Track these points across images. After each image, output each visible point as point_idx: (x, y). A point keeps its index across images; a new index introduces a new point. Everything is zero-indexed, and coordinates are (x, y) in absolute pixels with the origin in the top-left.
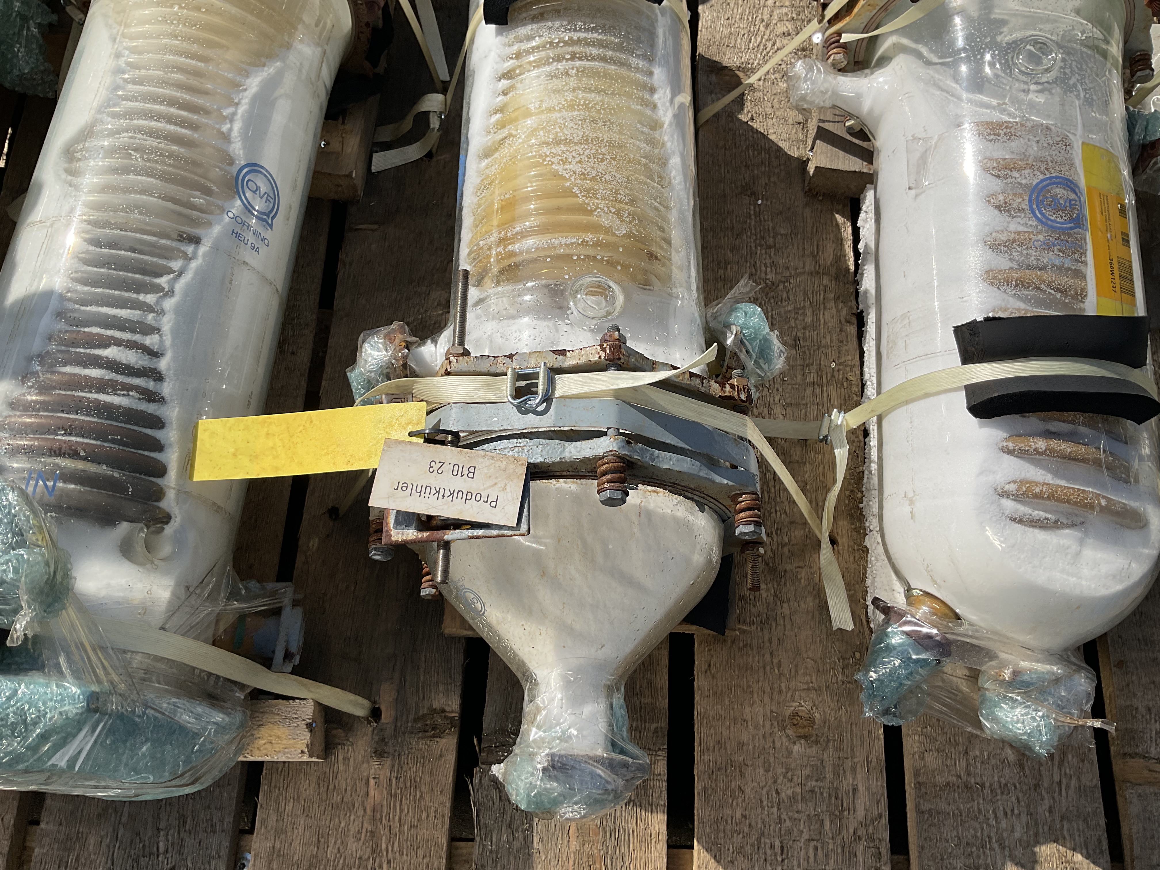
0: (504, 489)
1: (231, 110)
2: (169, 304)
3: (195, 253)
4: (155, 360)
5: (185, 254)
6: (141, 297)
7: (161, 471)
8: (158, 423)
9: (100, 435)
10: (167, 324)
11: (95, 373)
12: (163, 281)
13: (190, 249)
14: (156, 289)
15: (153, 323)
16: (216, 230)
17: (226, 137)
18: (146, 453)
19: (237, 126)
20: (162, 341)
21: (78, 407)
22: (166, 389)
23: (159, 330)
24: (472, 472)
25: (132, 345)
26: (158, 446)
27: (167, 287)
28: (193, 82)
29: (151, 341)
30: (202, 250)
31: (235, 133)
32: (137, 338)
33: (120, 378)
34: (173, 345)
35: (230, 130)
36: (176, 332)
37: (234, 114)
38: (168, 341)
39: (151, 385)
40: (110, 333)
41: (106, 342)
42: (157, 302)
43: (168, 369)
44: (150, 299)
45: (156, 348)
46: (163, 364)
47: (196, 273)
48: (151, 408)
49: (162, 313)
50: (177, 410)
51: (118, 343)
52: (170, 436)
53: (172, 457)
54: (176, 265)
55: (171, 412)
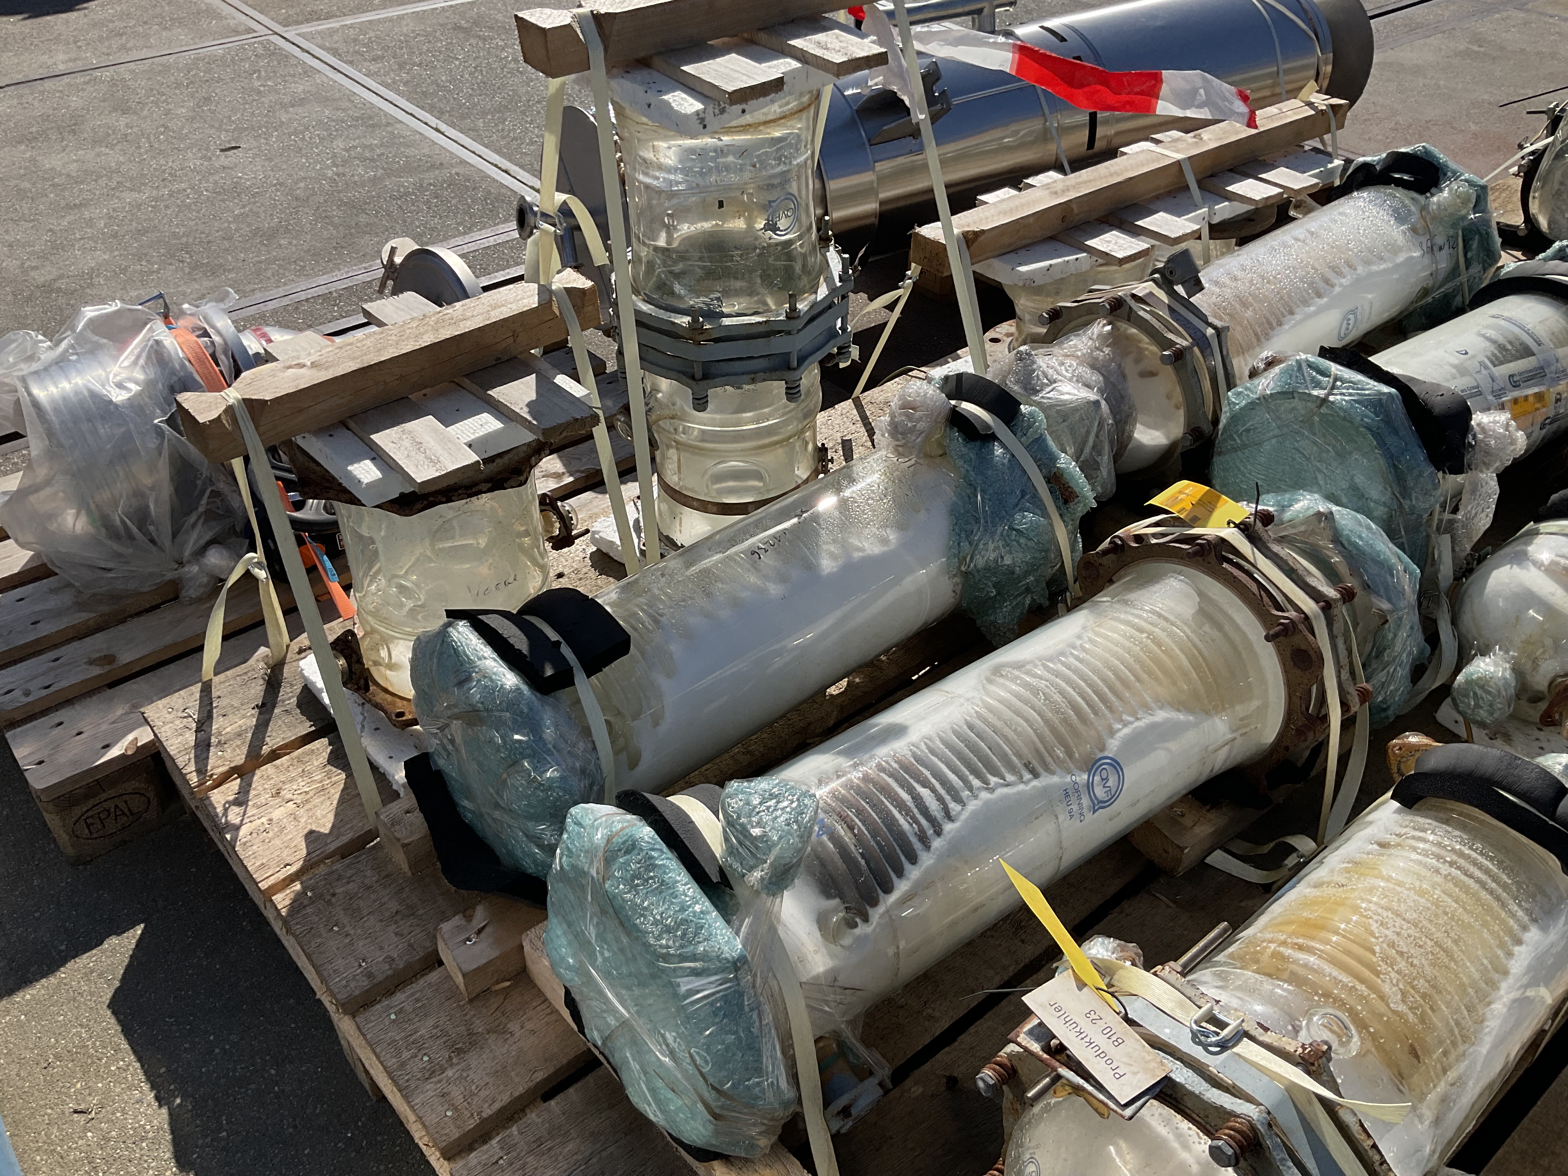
0: (1135, 1073)
1: (1131, 719)
2: (984, 795)
3: (1029, 781)
5: (1021, 777)
6: (971, 777)
7: (888, 889)
8: (913, 859)
9: (874, 833)
10: (973, 805)
12: (993, 780)
13: (1027, 776)
16: (1055, 779)
17: (1112, 733)
18: (889, 870)
19: (1126, 731)
20: (960, 813)
21: (876, 806)
22: (937, 843)
24: (1118, 1042)
25: (940, 799)
26: (900, 873)
27: (992, 785)
28: (1118, 685)
29: (953, 806)
30: (1035, 783)
31: (1120, 734)
32: (947, 798)
33: (915, 811)
34: (966, 820)
35: (1120, 730)
37: (1131, 723)
38: (965, 816)
39: (930, 832)
41: (925, 784)
42: (979, 789)
43: (949, 833)
44: (976, 783)
45: (953, 813)
46: (948, 827)
47: (1019, 793)
48: (917, 845)
49: (976, 797)
50: (932, 861)
51: (933, 790)
52: (914, 873)
53: (902, 887)
54: (1010, 778)
55: (927, 860)
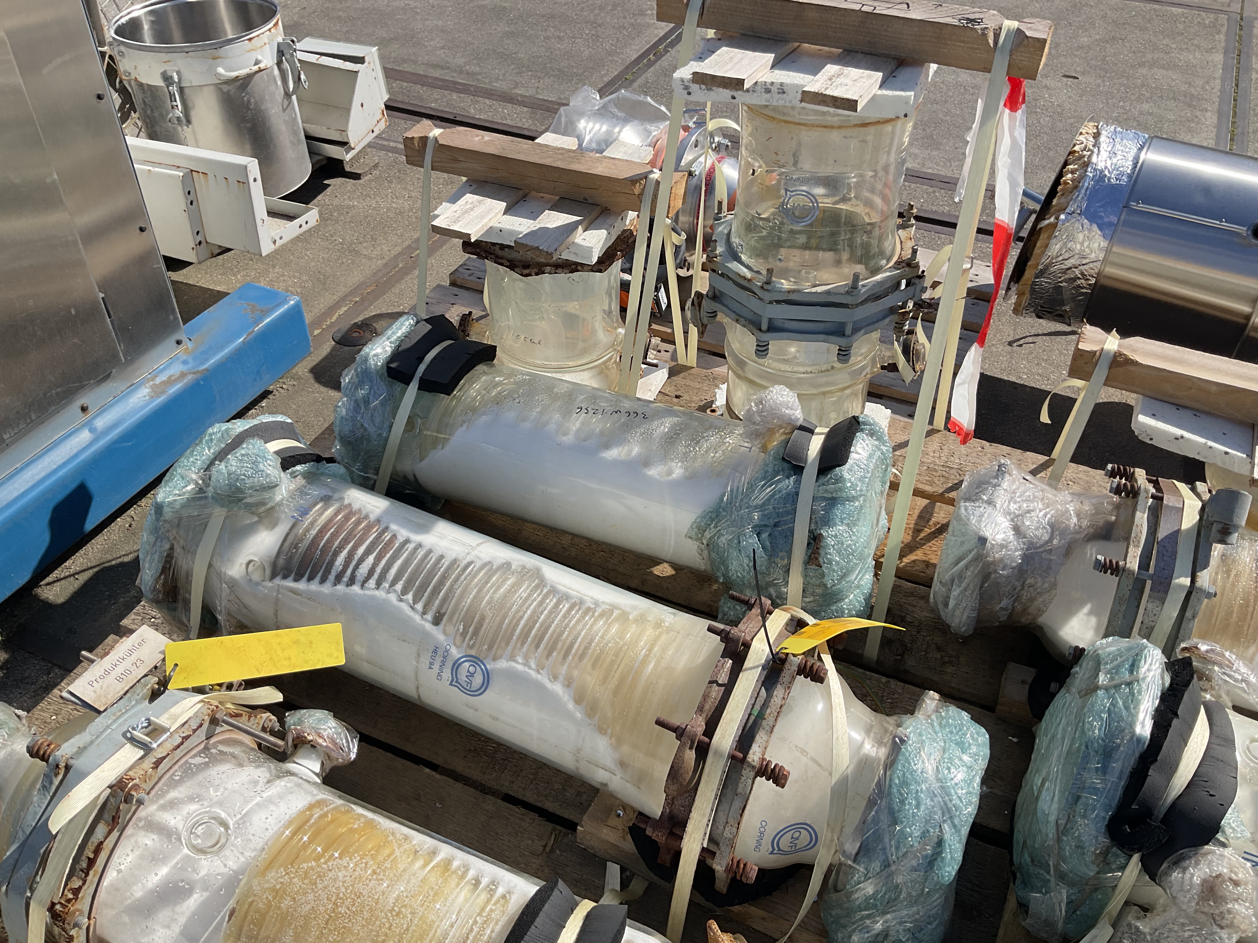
0: (95, 692)
1: (533, 665)
2: (393, 597)
3: (426, 620)
4: (360, 584)
6: (401, 582)
10: (380, 594)
11: (361, 551)
12: (410, 597)
13: (429, 617)
14: (405, 591)
15: (382, 586)
17: (512, 658)
19: (520, 667)
20: (369, 589)
22: (340, 588)
23: (377, 588)
24: (119, 679)
27: (405, 597)
29: (372, 583)
31: (513, 664)
32: (376, 576)
35: (517, 662)
36: (373, 598)
37: (530, 668)
39: (345, 579)
40: (383, 562)
42: (395, 591)
44: (399, 587)
45: (366, 585)
48: (332, 577)
52: (314, 586)
53: (302, 585)
54: (419, 606)
55: (327, 589)
